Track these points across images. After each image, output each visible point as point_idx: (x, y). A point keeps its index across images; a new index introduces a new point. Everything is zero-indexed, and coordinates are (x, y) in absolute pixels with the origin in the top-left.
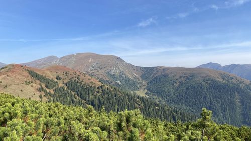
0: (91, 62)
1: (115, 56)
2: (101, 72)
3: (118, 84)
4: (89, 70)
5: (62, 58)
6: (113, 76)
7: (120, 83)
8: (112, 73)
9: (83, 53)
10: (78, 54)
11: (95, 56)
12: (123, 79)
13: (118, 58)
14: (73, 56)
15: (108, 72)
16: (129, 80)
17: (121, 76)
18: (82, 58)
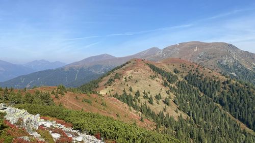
0: (197, 52)
1: (226, 43)
2: (211, 62)
3: (235, 77)
4: (196, 61)
5: (164, 49)
6: (226, 67)
8: (224, 63)
9: (187, 43)
10: (182, 44)
12: (239, 71)
13: (230, 46)
14: (175, 46)
15: (219, 63)
16: (247, 71)
17: (235, 67)
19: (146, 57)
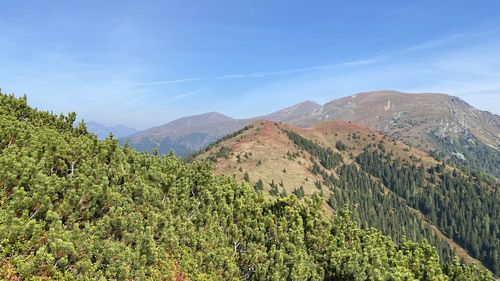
0: (390, 111)
1: (446, 96)
2: (415, 131)
3: (461, 160)
4: (386, 129)
5: (327, 104)
6: (445, 141)
7: (463, 157)
8: (442, 134)
10: (361, 96)
11: (399, 99)
12: (470, 149)
13: (455, 100)
14: (349, 99)
15: (432, 133)
16: (487, 151)
17: (463, 142)
18: (369, 103)
19: (291, 118)
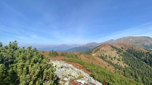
0: (131, 40)
1: (145, 37)
2: (138, 44)
3: (151, 50)
4: (131, 44)
5: (116, 40)
6: (147, 46)
8: (146, 44)
10: (124, 38)
11: (133, 38)
13: (148, 37)
14: (121, 38)
15: (143, 45)
17: (151, 46)
19: (109, 42)
